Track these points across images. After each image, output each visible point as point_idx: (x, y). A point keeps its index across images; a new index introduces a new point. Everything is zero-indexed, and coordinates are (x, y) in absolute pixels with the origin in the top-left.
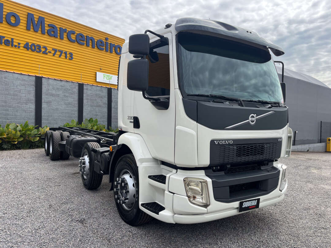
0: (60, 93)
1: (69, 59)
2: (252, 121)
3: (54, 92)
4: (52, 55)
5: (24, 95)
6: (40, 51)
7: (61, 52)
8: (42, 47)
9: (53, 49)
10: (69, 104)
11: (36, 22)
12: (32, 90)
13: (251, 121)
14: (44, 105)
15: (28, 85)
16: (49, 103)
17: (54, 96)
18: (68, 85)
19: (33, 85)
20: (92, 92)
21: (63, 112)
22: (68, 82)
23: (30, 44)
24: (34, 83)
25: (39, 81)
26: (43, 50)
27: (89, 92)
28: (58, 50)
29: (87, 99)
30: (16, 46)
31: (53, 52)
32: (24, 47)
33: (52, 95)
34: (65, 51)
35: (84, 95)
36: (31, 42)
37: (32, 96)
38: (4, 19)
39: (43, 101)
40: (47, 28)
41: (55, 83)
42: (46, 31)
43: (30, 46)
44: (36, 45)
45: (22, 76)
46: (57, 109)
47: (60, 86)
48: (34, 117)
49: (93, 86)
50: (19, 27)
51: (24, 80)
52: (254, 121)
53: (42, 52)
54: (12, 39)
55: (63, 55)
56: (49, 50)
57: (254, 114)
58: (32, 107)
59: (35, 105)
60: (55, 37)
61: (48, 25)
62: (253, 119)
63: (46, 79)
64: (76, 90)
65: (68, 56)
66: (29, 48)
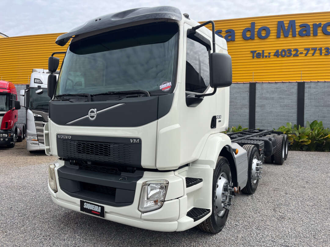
0: (276, 96)
1: (325, 55)
2: (92, 117)
3: (268, 95)
4: (303, 55)
5: (239, 101)
6: (291, 54)
7: (315, 49)
8: (292, 50)
9: (306, 49)
10: (286, 106)
11: (286, 28)
12: (247, 95)
13: (90, 116)
14: (258, 109)
15: (243, 92)
16: (262, 106)
17: (268, 99)
18: (284, 87)
19: (247, 91)
20: (317, 90)
21: (278, 115)
22: (284, 83)
23: (280, 51)
24: (248, 89)
25: (253, 87)
26: (293, 53)
27: (313, 91)
28: (311, 48)
29: (310, 99)
30: (266, 56)
31: (305, 52)
32: (274, 55)
33: (266, 99)
34: (319, 48)
35: (306, 95)
36: (280, 49)
37: (247, 102)
38: (256, 36)
39: (257, 105)
40: (298, 29)
41: (269, 86)
42: (297, 33)
43: (280, 53)
44: (286, 50)
45: (238, 85)
46: (271, 112)
47: (275, 88)
48: (248, 121)
49: (319, 83)
50: (270, 37)
51: (240, 88)
52: (94, 116)
53: (293, 55)
54: (263, 51)
55: (318, 52)
56: (300, 52)
57: (94, 109)
58: (247, 111)
59: (249, 109)
60: (308, 35)
61: (300, 25)
62: (92, 114)
63: (260, 83)
64: (295, 90)
65: (324, 51)
66: (279, 55)
